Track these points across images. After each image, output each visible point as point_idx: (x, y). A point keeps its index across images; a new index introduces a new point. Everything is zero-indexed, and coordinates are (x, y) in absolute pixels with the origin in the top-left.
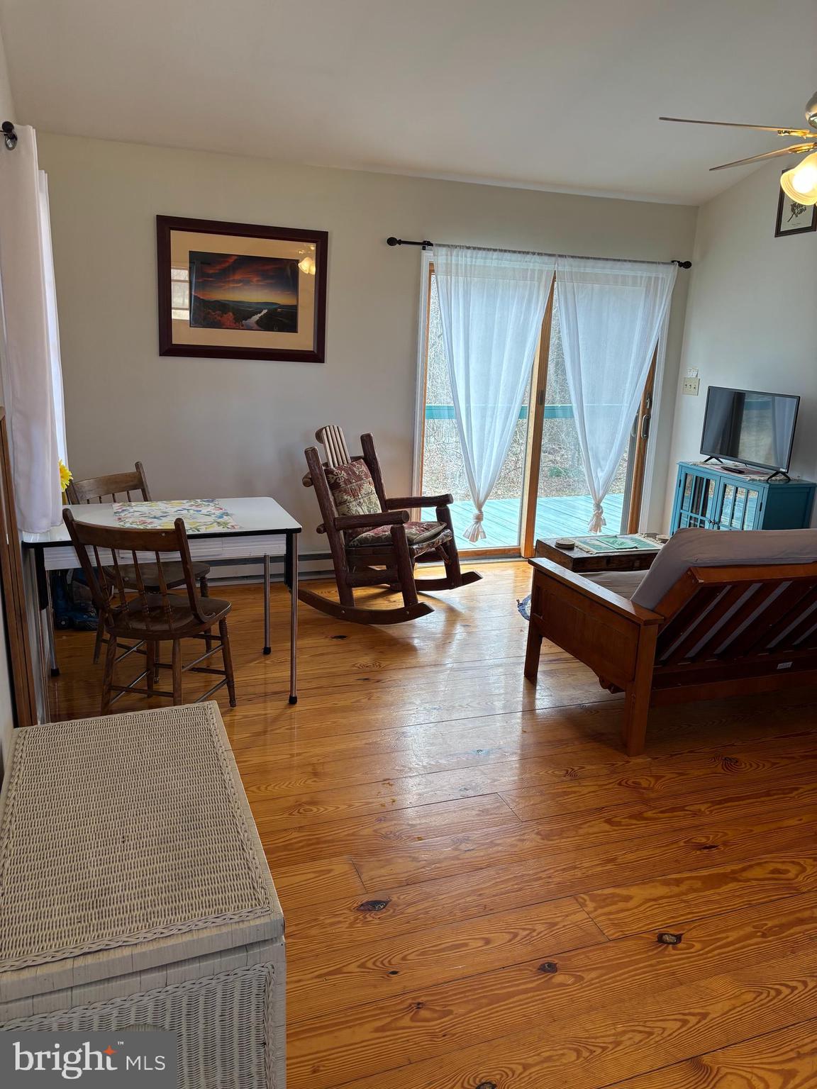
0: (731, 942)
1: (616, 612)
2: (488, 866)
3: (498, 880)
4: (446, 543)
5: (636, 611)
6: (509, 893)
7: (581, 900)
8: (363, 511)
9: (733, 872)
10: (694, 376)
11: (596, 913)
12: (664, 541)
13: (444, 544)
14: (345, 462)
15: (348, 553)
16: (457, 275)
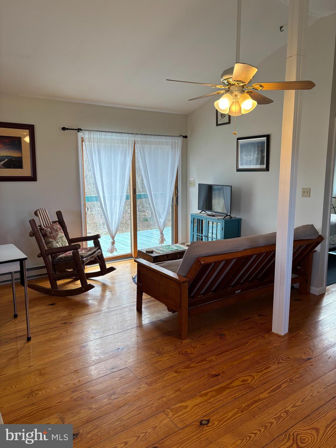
0: (230, 417)
1: (170, 279)
2: (125, 405)
3: (129, 411)
4: (99, 256)
5: (179, 278)
6: (135, 416)
7: (166, 413)
8: (59, 245)
9: (227, 385)
10: (193, 180)
11: (173, 417)
12: (188, 246)
13: (98, 256)
14: (50, 224)
15: (53, 265)
16: (94, 142)
